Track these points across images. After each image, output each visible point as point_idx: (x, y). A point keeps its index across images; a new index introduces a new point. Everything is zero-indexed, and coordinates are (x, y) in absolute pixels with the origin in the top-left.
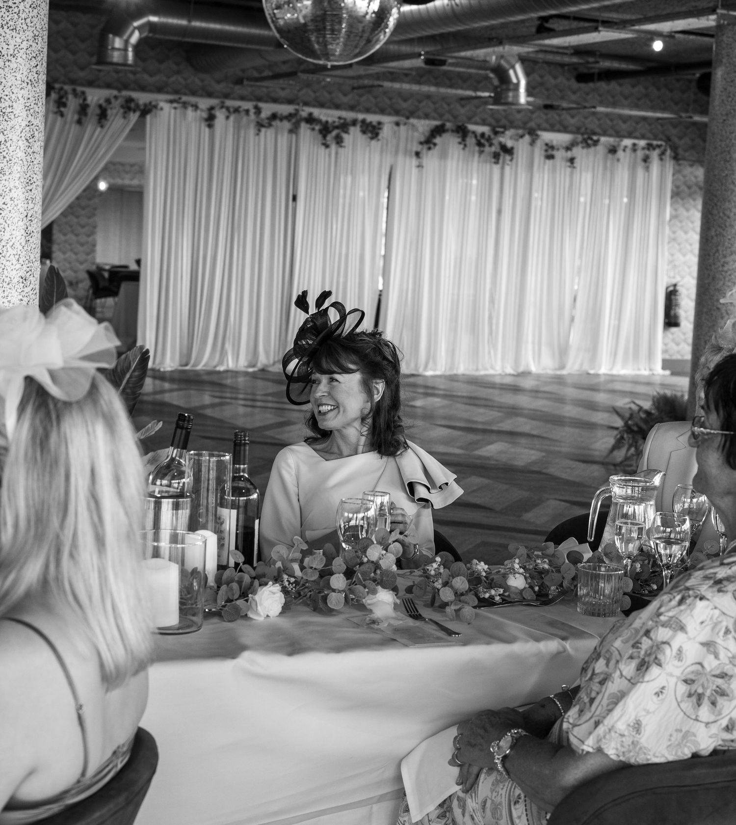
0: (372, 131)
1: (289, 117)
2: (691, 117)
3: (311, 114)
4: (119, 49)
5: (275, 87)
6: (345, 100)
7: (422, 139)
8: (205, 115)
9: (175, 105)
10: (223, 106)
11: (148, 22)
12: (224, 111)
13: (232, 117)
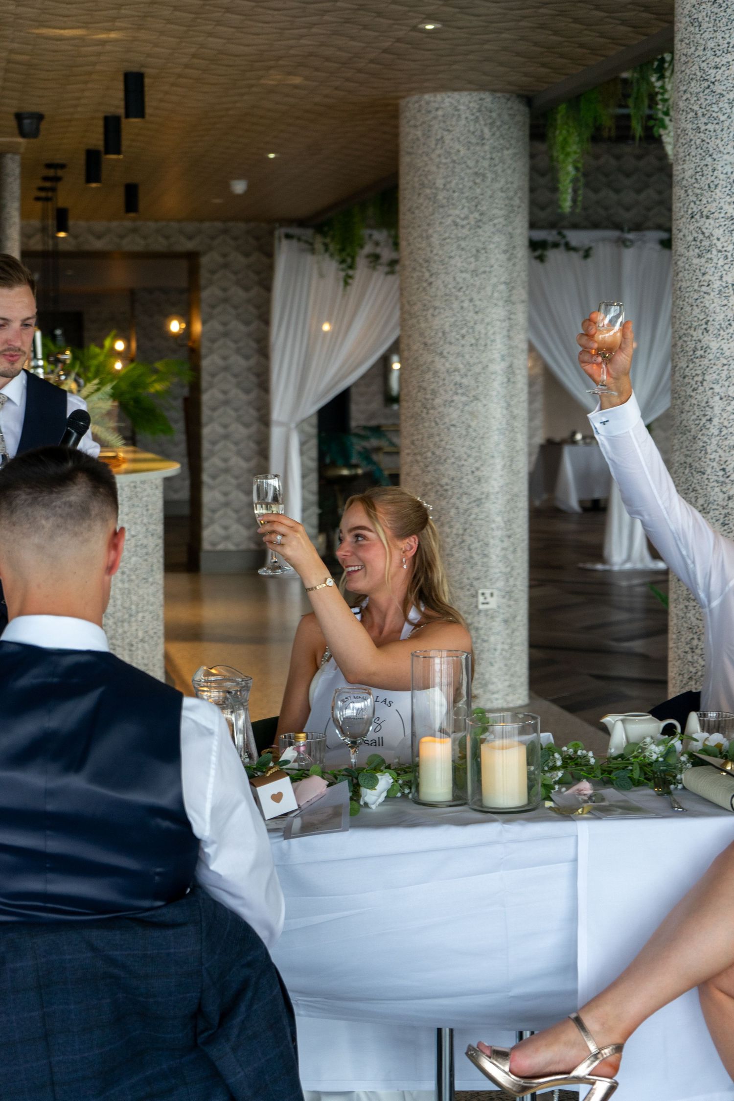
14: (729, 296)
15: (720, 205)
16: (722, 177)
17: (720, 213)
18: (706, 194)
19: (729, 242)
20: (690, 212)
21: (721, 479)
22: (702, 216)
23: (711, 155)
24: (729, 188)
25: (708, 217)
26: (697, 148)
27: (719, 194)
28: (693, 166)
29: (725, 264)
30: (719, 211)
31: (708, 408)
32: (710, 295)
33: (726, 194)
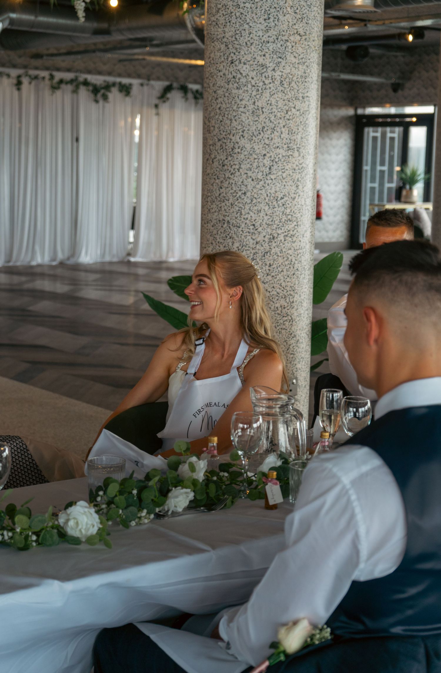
0: (126, 90)
1: (71, 81)
2: (339, 76)
3: (86, 80)
5: (59, 61)
6: (105, 68)
7: (159, 95)
8: (15, 81)
10: (27, 75)
11: (9, 17)
12: (27, 78)
13: (33, 83)
14: (259, 115)
15: (254, 56)
16: (256, 38)
17: (254, 61)
18: (244, 49)
19: (260, 80)
20: (230, 59)
21: (252, 231)
23: (248, 24)
24: (261, 45)
25: (245, 64)
26: (236, 18)
27: (253, 49)
28: (233, 30)
29: (257, 94)
30: (253, 60)
31: (242, 186)
32: (246, 114)
33: (258, 49)
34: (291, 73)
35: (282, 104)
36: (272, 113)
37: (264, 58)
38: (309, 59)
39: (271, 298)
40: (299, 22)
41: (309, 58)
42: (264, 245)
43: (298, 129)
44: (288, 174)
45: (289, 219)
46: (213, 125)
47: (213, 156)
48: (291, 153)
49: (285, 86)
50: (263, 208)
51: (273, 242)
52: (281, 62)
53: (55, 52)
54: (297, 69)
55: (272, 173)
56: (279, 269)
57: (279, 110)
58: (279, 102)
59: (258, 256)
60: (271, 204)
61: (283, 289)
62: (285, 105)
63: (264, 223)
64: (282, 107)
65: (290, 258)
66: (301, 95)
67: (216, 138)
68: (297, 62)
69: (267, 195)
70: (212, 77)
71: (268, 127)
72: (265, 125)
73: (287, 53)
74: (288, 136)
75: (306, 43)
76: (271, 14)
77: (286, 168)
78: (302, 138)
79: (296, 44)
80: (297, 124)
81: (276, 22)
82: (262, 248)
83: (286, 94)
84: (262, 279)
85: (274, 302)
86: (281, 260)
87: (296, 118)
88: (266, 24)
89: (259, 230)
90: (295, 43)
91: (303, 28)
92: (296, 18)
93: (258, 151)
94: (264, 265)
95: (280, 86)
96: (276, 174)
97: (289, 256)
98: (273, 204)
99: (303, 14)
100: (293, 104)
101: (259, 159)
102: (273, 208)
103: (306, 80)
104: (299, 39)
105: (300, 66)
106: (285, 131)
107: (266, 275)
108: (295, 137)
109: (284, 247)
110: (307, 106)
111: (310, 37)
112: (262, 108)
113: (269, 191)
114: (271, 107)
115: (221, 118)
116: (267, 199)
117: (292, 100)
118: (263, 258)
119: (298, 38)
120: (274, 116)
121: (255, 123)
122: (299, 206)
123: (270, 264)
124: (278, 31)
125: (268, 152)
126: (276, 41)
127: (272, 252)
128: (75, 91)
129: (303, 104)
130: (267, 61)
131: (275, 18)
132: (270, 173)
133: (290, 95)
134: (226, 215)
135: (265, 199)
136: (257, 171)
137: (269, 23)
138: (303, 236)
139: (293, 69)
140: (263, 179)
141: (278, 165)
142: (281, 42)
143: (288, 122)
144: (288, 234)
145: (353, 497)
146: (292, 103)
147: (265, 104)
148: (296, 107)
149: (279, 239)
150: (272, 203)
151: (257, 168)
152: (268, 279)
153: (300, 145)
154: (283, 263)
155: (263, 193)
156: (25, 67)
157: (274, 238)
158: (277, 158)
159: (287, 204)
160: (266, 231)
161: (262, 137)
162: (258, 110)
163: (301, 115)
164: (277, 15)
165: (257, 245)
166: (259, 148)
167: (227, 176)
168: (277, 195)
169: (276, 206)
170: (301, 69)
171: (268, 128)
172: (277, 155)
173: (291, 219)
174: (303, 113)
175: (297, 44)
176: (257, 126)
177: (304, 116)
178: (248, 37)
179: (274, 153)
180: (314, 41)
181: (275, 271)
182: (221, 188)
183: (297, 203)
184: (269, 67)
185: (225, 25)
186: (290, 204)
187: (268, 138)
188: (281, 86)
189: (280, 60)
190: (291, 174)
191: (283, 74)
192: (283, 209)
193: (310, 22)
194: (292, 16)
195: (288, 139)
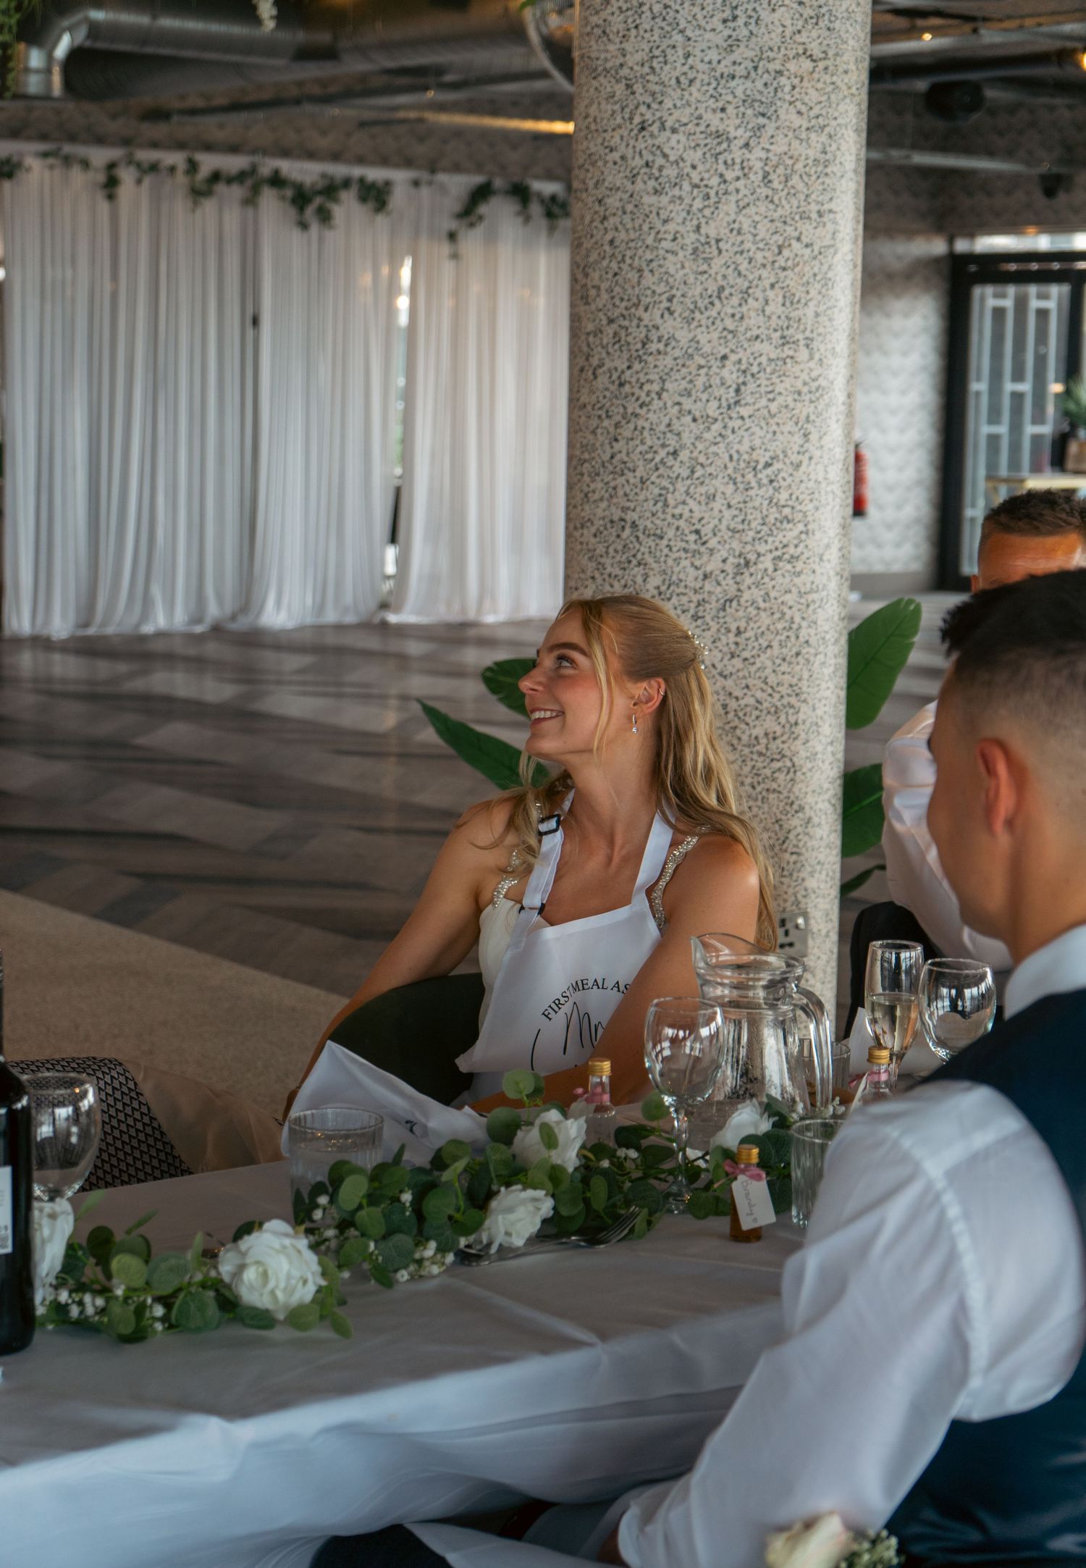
0: (376, 196)
1: (241, 177)
2: (908, 157)
3: (277, 172)
4: (37, 71)
5: (210, 126)
6: (324, 143)
7: (458, 208)
8: (101, 178)
9: (51, 161)
10: (130, 161)
11: (87, 19)
12: (132, 169)
13: (147, 181)
14: (711, 259)
15: (698, 112)
16: (701, 67)
17: (698, 125)
18: (672, 93)
19: (712, 172)
20: (637, 120)
21: (693, 546)
22: (663, 128)
23: (682, 32)
24: (714, 85)
25: (674, 131)
26: (653, 18)
27: (696, 94)
28: (646, 47)
29: (705, 207)
30: (696, 121)
31: (669, 435)
32: (677, 254)
33: (708, 94)
34: (790, 153)
35: (768, 230)
36: (742, 252)
37: (723, 115)
38: (835, 119)
39: (741, 714)
40: (810, 27)
41: (836, 114)
42: (723, 583)
43: (808, 292)
44: (784, 404)
45: (786, 517)
46: (596, 282)
47: (595, 361)
48: (791, 353)
49: (776, 184)
50: (720, 491)
51: (747, 574)
52: (764, 126)
53: (200, 103)
54: (804, 143)
55: (743, 402)
56: (761, 641)
57: (761, 245)
58: (759, 226)
59: (708, 610)
60: (739, 479)
61: (770, 691)
62: (776, 232)
63: (723, 527)
64: (768, 237)
65: (789, 613)
66: (814, 207)
67: (603, 317)
68: (805, 125)
69: (731, 457)
70: (594, 164)
71: (732, 287)
72: (724, 283)
73: (779, 103)
74: (784, 309)
75: (828, 78)
76: (740, 8)
77: (777, 390)
78: (817, 315)
79: (802, 81)
80: (805, 279)
81: (753, 27)
82: (719, 589)
83: (777, 206)
84: (719, 666)
85: (747, 724)
86: (765, 619)
87: (801, 264)
88: (727, 32)
89: (710, 545)
90: (799, 79)
91: (819, 41)
92: (801, 15)
93: (707, 349)
94: (723, 631)
95: (762, 184)
96: (754, 404)
97: (786, 610)
98: (746, 479)
99: (820, 7)
100: (796, 230)
101: (710, 368)
102: (747, 490)
103: (828, 170)
104: (811, 69)
105: (813, 136)
106: (775, 296)
107: (729, 656)
108: (800, 313)
109: (774, 587)
110: (829, 236)
111: (837, 63)
112: (718, 241)
113: (736, 447)
114: (740, 238)
115: (614, 265)
116: (731, 466)
117: (793, 219)
118: (722, 614)
119: (808, 65)
120: (747, 261)
121: (699, 277)
122: (811, 484)
123: (738, 628)
124: (757, 49)
125: (732, 351)
126: (753, 74)
127: (742, 600)
128: (251, 201)
129: (820, 229)
130: (730, 125)
131: (750, 17)
132: (737, 403)
133: (787, 207)
134: (628, 508)
135: (726, 467)
136: (704, 397)
137: (734, 30)
138: (821, 559)
139: (796, 143)
140: (720, 418)
141: (758, 382)
142: (766, 76)
143: (782, 275)
144: (784, 554)
145: (953, 1211)
146: (793, 228)
147: (724, 232)
148: (803, 238)
149: (761, 566)
150: (743, 476)
151: (706, 389)
152: (734, 666)
153: (812, 332)
154: (772, 627)
155: (720, 452)
156: (126, 142)
157: (747, 564)
158: (756, 364)
159: (781, 480)
160: (727, 546)
161: (719, 313)
162: (706, 246)
163: (815, 258)
164: (754, 9)
165: (707, 582)
166: (709, 340)
167: (630, 410)
168: (755, 456)
169: (754, 484)
170: (813, 144)
171: (733, 291)
172: (755, 358)
173: (790, 517)
174: (820, 253)
175: (805, 80)
176: (705, 285)
177: (823, 261)
178: (684, 64)
179: (749, 351)
180: (846, 72)
181: (750, 647)
182: (616, 440)
183: (805, 478)
184: (735, 138)
185: (624, 36)
186: (789, 480)
187: (733, 315)
188: (765, 185)
189: (761, 120)
190: (792, 405)
191: (770, 155)
192: (771, 491)
193: (837, 25)
194: (792, 12)
195: (783, 317)
